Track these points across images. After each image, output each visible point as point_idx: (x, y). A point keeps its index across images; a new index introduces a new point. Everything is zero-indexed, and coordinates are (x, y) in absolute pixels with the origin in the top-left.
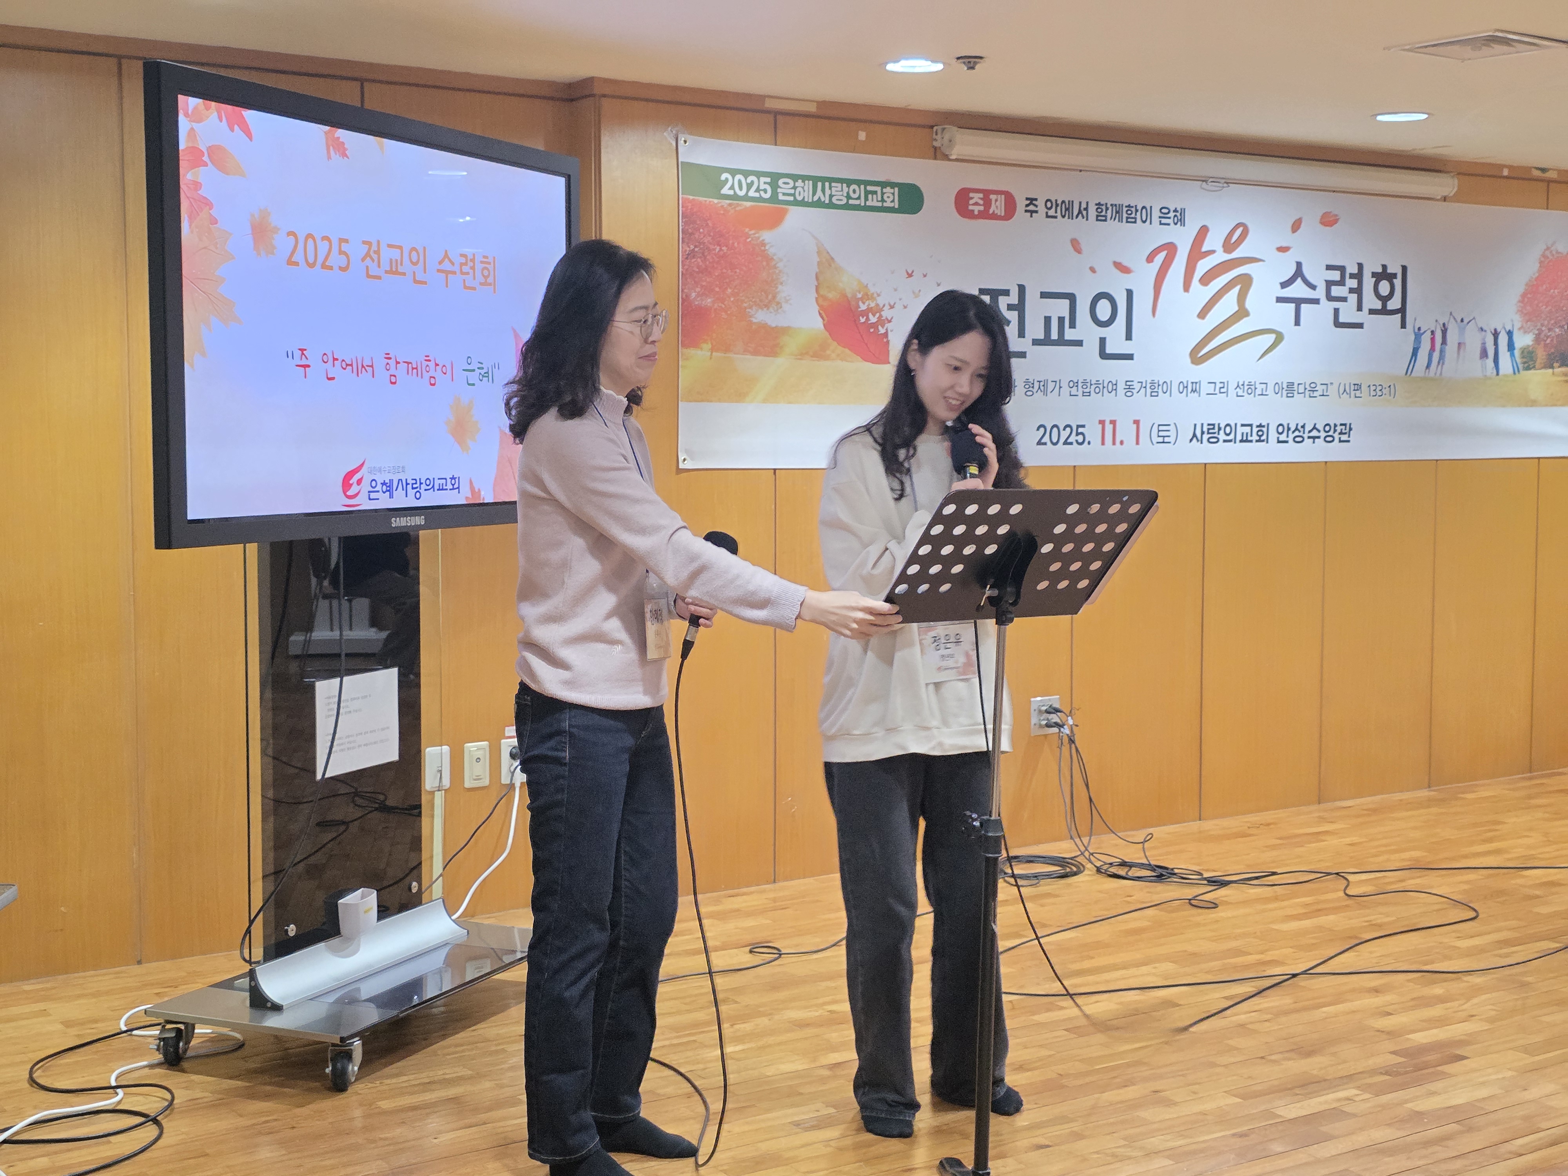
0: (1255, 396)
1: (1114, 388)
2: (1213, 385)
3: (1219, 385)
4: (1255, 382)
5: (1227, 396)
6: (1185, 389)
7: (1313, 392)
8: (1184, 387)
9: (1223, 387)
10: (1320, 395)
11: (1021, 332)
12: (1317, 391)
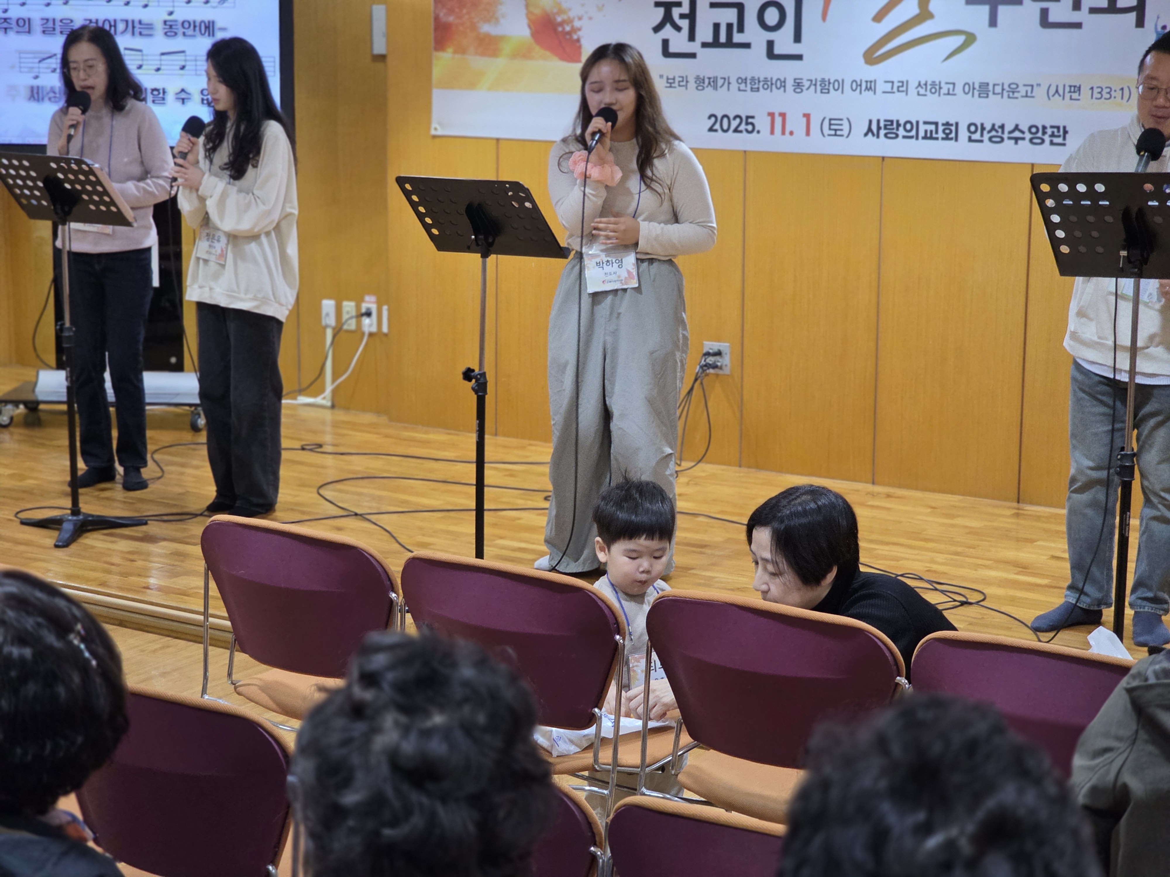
0: (939, 95)
1: (783, 84)
2: (890, 84)
3: (896, 85)
4: (940, 83)
5: (907, 94)
6: (859, 88)
7: (1013, 92)
8: (856, 86)
9: (902, 86)
10: (1022, 97)
11: (692, 37)
12: (1019, 92)
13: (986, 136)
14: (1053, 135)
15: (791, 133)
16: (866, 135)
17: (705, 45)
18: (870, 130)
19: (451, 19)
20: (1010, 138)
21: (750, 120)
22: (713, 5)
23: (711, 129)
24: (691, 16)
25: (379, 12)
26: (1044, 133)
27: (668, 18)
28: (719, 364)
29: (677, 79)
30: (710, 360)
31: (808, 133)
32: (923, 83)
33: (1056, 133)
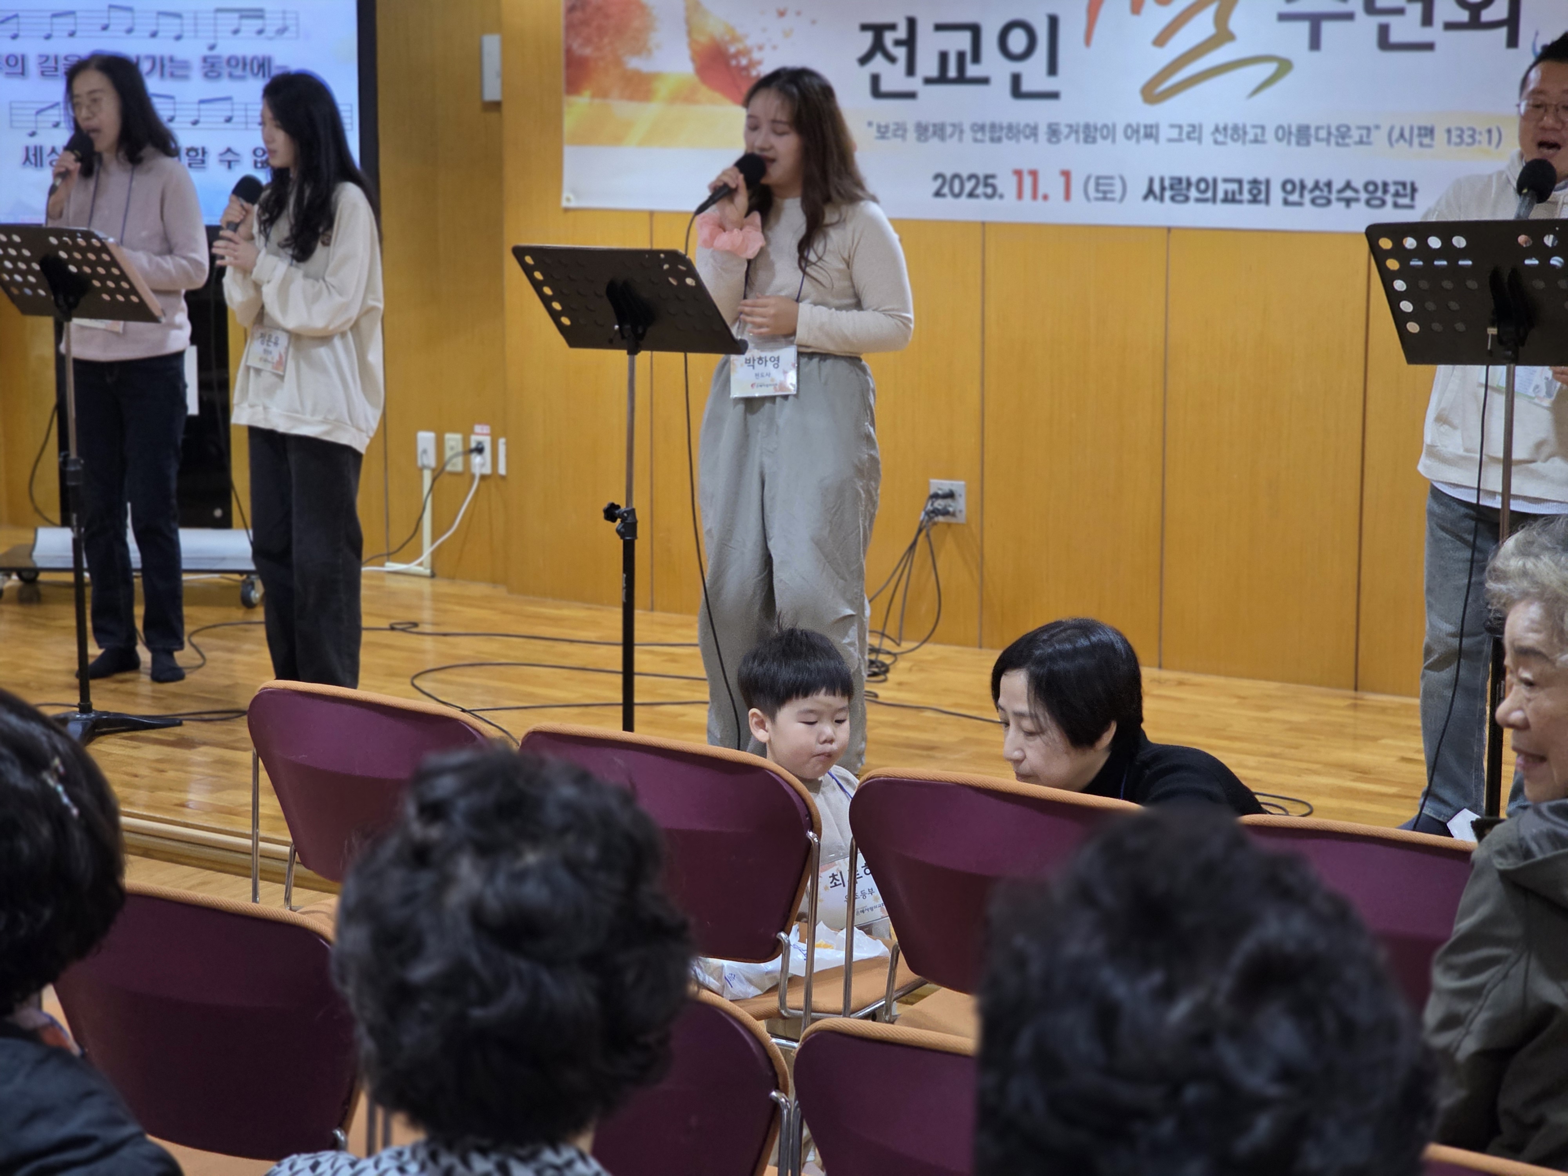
0: (1244, 142)
1: (1033, 132)
2: (1178, 129)
3: (1186, 129)
4: (1244, 126)
5: (1200, 142)
6: (1135, 135)
7: (1343, 138)
8: (1133, 132)
9: (1194, 131)
10: (1356, 143)
11: (911, 70)
12: (1350, 137)
13: (1308, 197)
14: (1397, 194)
15: (1045, 197)
16: (1146, 197)
17: (928, 81)
18: (1150, 191)
19: (588, 51)
20: (1339, 200)
21: (990, 181)
22: (939, 27)
23: (938, 194)
24: (910, 43)
25: (492, 44)
26: (1385, 191)
27: (878, 46)
28: (951, 509)
29: (892, 127)
30: (939, 504)
31: (1067, 196)
32: (1221, 126)
33: (1401, 191)
